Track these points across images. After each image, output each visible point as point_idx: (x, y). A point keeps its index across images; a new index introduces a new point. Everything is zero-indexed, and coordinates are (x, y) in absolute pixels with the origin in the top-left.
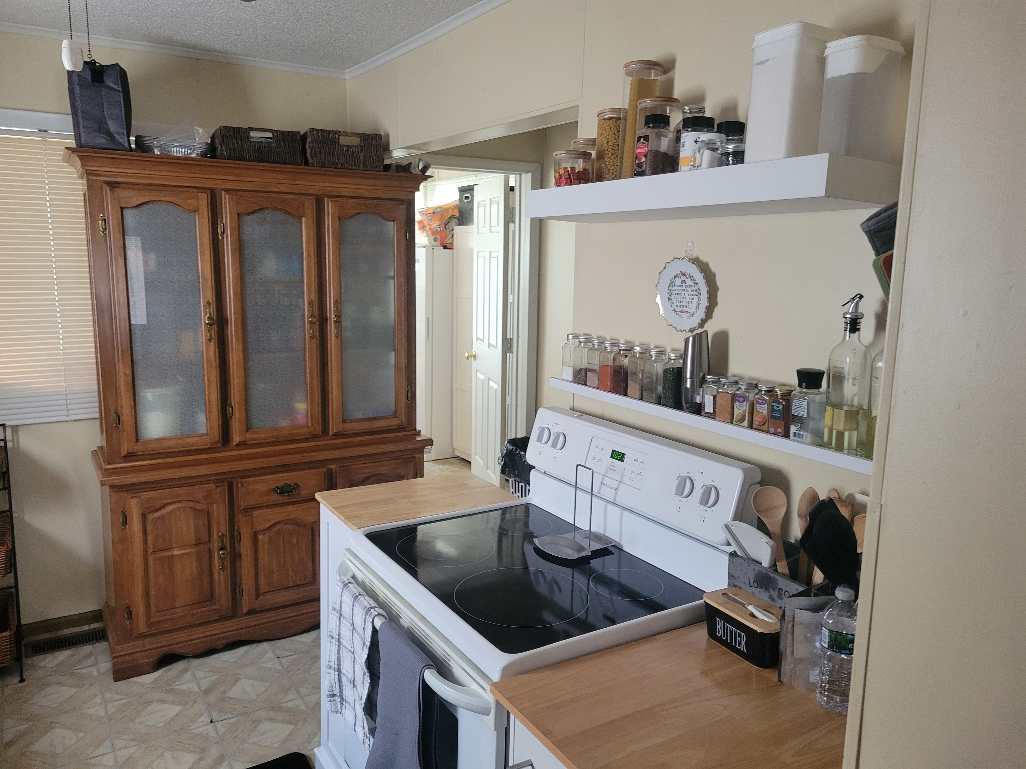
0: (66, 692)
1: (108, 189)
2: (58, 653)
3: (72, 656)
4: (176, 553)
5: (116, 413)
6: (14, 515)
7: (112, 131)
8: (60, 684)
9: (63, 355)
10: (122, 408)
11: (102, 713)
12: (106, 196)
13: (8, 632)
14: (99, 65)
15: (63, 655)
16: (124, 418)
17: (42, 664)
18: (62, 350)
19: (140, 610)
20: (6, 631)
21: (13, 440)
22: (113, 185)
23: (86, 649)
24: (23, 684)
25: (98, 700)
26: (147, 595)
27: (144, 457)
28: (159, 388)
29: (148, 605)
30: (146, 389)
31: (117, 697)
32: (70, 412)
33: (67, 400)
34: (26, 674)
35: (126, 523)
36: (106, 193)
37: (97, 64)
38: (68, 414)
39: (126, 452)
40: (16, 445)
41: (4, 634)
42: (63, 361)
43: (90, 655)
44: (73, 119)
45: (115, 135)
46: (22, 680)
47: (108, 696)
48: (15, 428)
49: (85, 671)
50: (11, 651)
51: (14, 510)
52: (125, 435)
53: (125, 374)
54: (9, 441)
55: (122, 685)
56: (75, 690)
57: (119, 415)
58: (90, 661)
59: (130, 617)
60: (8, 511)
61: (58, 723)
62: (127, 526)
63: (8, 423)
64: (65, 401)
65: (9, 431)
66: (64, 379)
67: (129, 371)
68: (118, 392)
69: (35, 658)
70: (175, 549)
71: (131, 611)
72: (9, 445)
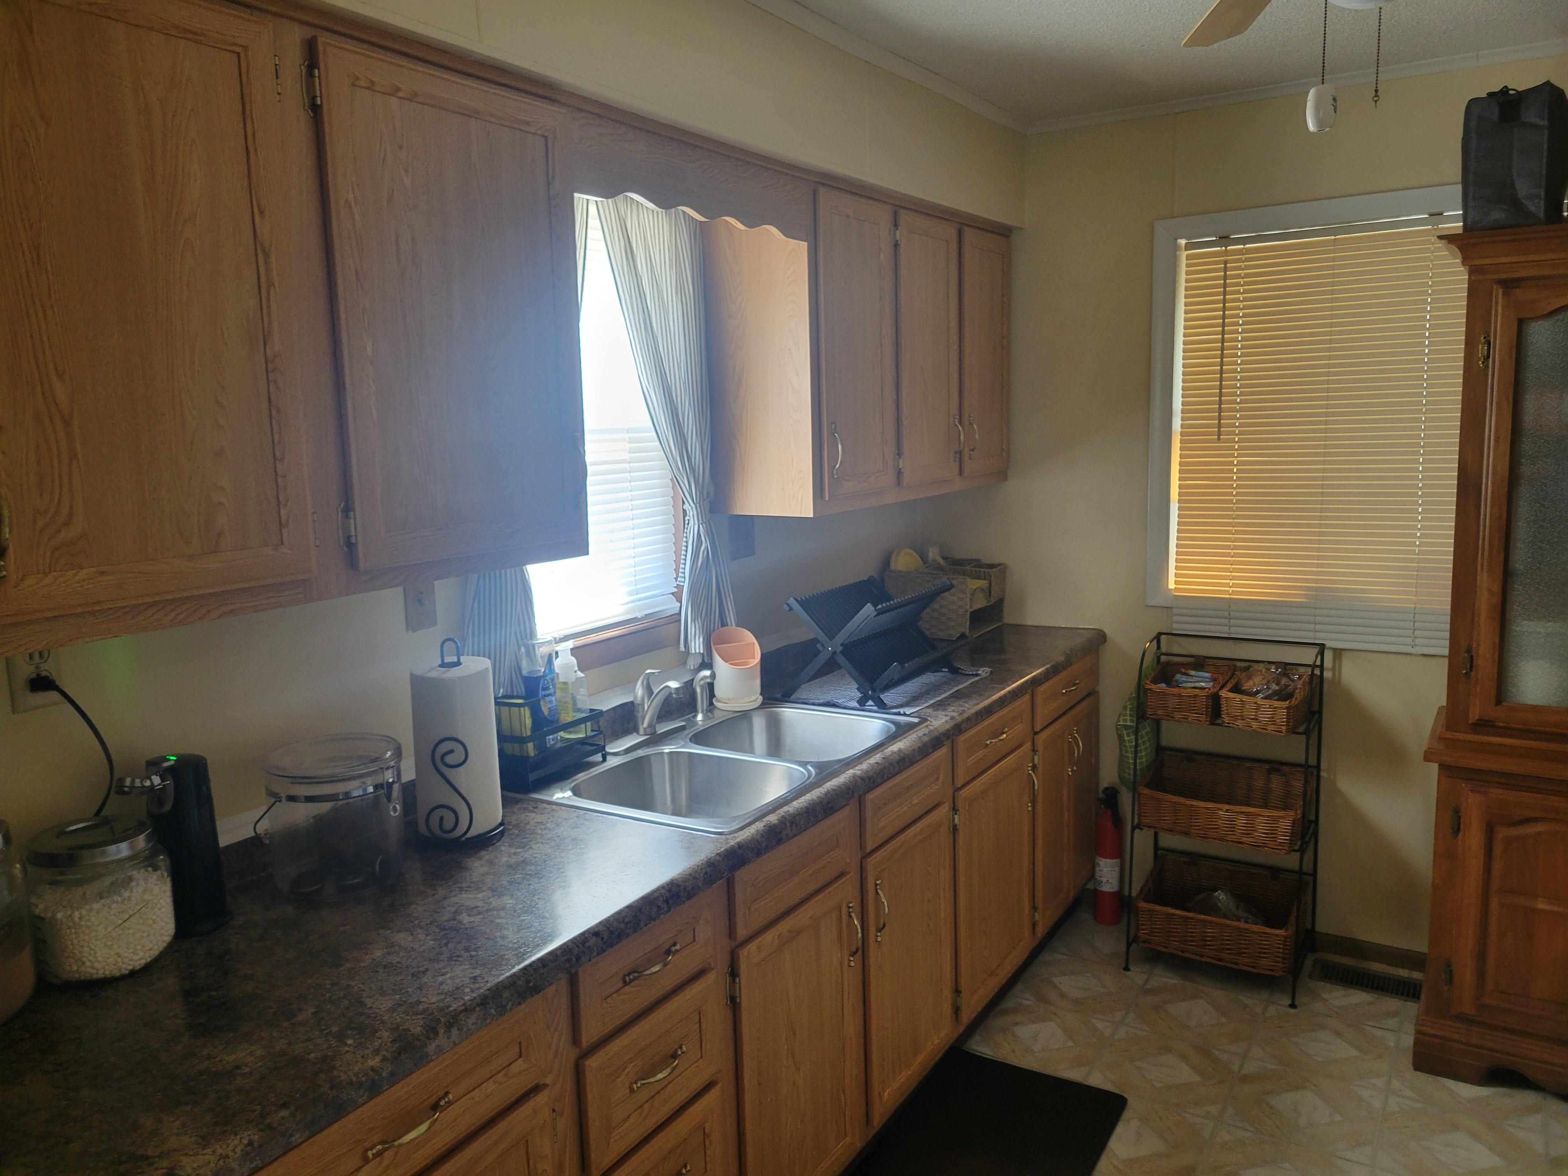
0: (1342, 1050)
1: (1501, 291)
2: (1351, 991)
3: (1372, 1003)
4: (1541, 905)
5: (1469, 651)
6: (1323, 774)
7: (1520, 196)
8: (1337, 1033)
9: (1418, 554)
10: (1478, 645)
11: (1377, 1103)
12: (1497, 303)
13: (1283, 931)
14: (1514, 92)
15: (1358, 997)
16: (1480, 662)
17: (1326, 996)
18: (1418, 546)
19: (1466, 975)
20: (1282, 929)
21: (1333, 669)
22: (1509, 285)
23: (1392, 1003)
24: (1292, 1011)
25: (1379, 1082)
26: (1481, 957)
27: (1507, 731)
28: (1550, 621)
29: (1481, 974)
30: (1525, 620)
31: (1408, 1093)
32: (1417, 641)
33: (1414, 622)
34: (1300, 999)
35: (1459, 829)
36: (1497, 299)
37: (1511, 92)
38: (1413, 644)
39: (1477, 717)
40: (1337, 676)
41: (1278, 932)
42: (1417, 563)
43: (1395, 1014)
44: (1463, 187)
45: (1524, 201)
46: (1293, 1006)
47: (1396, 1084)
48: (1338, 653)
49: (1378, 1033)
50: (1284, 959)
51: (1323, 766)
52: (1478, 689)
53: (1491, 592)
54: (1328, 669)
55: (1425, 1080)
56: (1354, 1052)
57: (1472, 657)
58: (1392, 1023)
59: (1450, 980)
60: (1314, 767)
61: (1315, 1085)
62: (1460, 836)
63: (1328, 644)
64: (1412, 623)
65: (1328, 656)
66: (1414, 589)
67: (1496, 587)
68: (1476, 619)
69: (1321, 984)
70: (1540, 899)
71: (1451, 971)
72: (1327, 674)
